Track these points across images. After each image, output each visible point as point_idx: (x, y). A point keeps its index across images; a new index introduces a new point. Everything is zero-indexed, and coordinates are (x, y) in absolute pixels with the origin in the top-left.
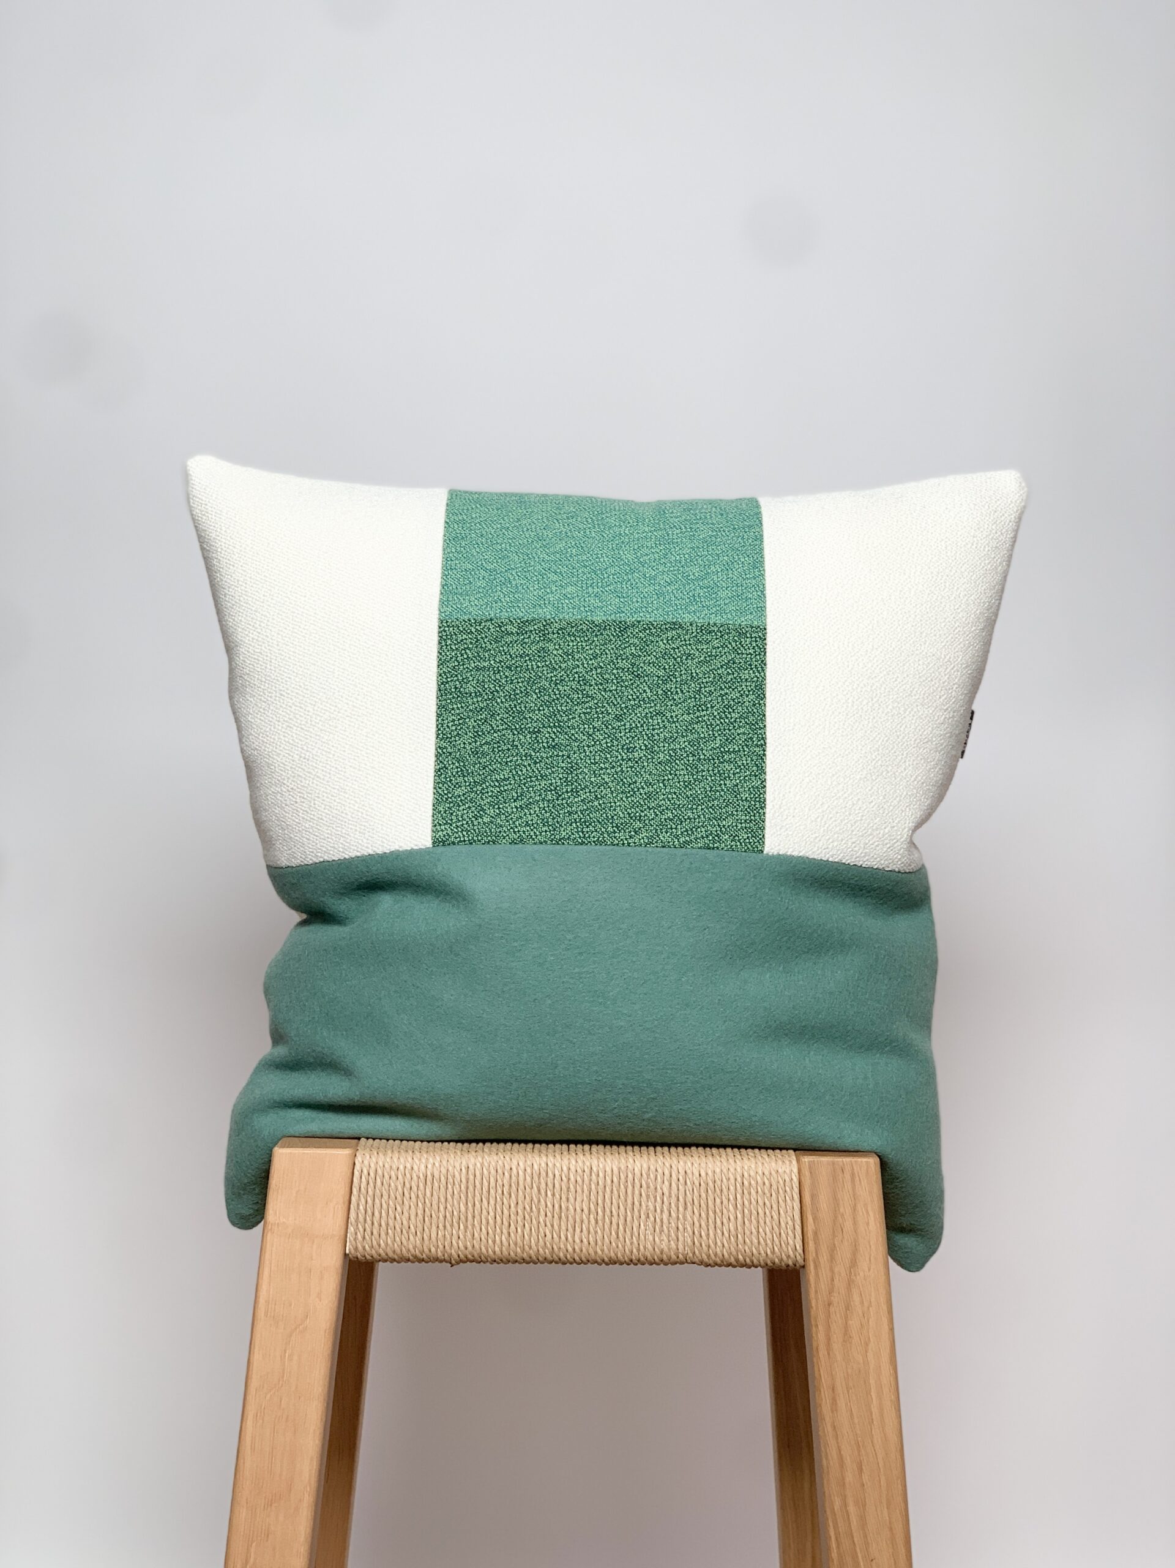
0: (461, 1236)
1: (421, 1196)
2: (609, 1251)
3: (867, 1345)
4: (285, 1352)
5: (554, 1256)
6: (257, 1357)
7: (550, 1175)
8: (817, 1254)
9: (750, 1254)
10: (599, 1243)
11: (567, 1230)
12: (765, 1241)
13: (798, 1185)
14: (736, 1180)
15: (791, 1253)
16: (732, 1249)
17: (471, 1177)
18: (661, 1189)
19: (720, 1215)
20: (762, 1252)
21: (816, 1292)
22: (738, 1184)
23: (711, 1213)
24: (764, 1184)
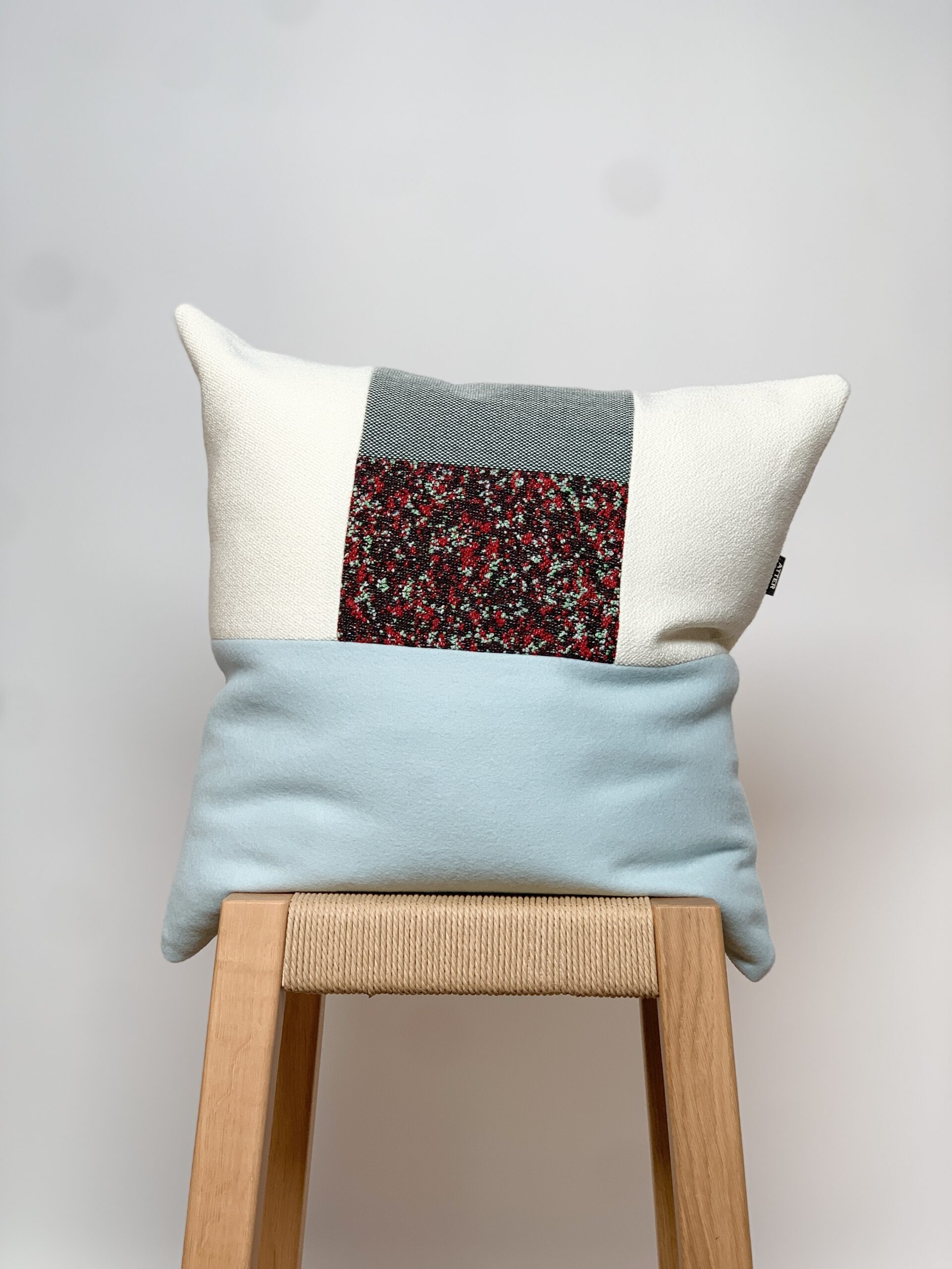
0: (375, 972)
1: (342, 939)
2: (497, 983)
3: (711, 1060)
4: (232, 1065)
5: (452, 987)
6: (210, 1070)
7: (449, 921)
8: (668, 985)
9: (614, 986)
10: (489, 976)
11: (463, 966)
12: (626, 975)
13: (652, 929)
14: (601, 925)
15: (647, 985)
16: (599, 981)
17: (383, 923)
18: (540, 933)
19: (589, 953)
20: (624, 984)
21: (668, 1017)
22: (603, 928)
23: (581, 953)
24: (625, 928)
